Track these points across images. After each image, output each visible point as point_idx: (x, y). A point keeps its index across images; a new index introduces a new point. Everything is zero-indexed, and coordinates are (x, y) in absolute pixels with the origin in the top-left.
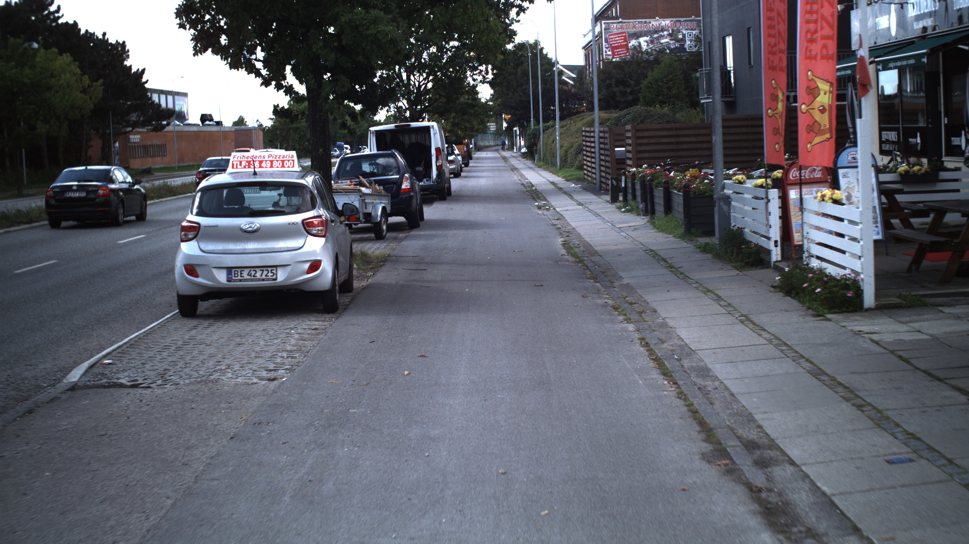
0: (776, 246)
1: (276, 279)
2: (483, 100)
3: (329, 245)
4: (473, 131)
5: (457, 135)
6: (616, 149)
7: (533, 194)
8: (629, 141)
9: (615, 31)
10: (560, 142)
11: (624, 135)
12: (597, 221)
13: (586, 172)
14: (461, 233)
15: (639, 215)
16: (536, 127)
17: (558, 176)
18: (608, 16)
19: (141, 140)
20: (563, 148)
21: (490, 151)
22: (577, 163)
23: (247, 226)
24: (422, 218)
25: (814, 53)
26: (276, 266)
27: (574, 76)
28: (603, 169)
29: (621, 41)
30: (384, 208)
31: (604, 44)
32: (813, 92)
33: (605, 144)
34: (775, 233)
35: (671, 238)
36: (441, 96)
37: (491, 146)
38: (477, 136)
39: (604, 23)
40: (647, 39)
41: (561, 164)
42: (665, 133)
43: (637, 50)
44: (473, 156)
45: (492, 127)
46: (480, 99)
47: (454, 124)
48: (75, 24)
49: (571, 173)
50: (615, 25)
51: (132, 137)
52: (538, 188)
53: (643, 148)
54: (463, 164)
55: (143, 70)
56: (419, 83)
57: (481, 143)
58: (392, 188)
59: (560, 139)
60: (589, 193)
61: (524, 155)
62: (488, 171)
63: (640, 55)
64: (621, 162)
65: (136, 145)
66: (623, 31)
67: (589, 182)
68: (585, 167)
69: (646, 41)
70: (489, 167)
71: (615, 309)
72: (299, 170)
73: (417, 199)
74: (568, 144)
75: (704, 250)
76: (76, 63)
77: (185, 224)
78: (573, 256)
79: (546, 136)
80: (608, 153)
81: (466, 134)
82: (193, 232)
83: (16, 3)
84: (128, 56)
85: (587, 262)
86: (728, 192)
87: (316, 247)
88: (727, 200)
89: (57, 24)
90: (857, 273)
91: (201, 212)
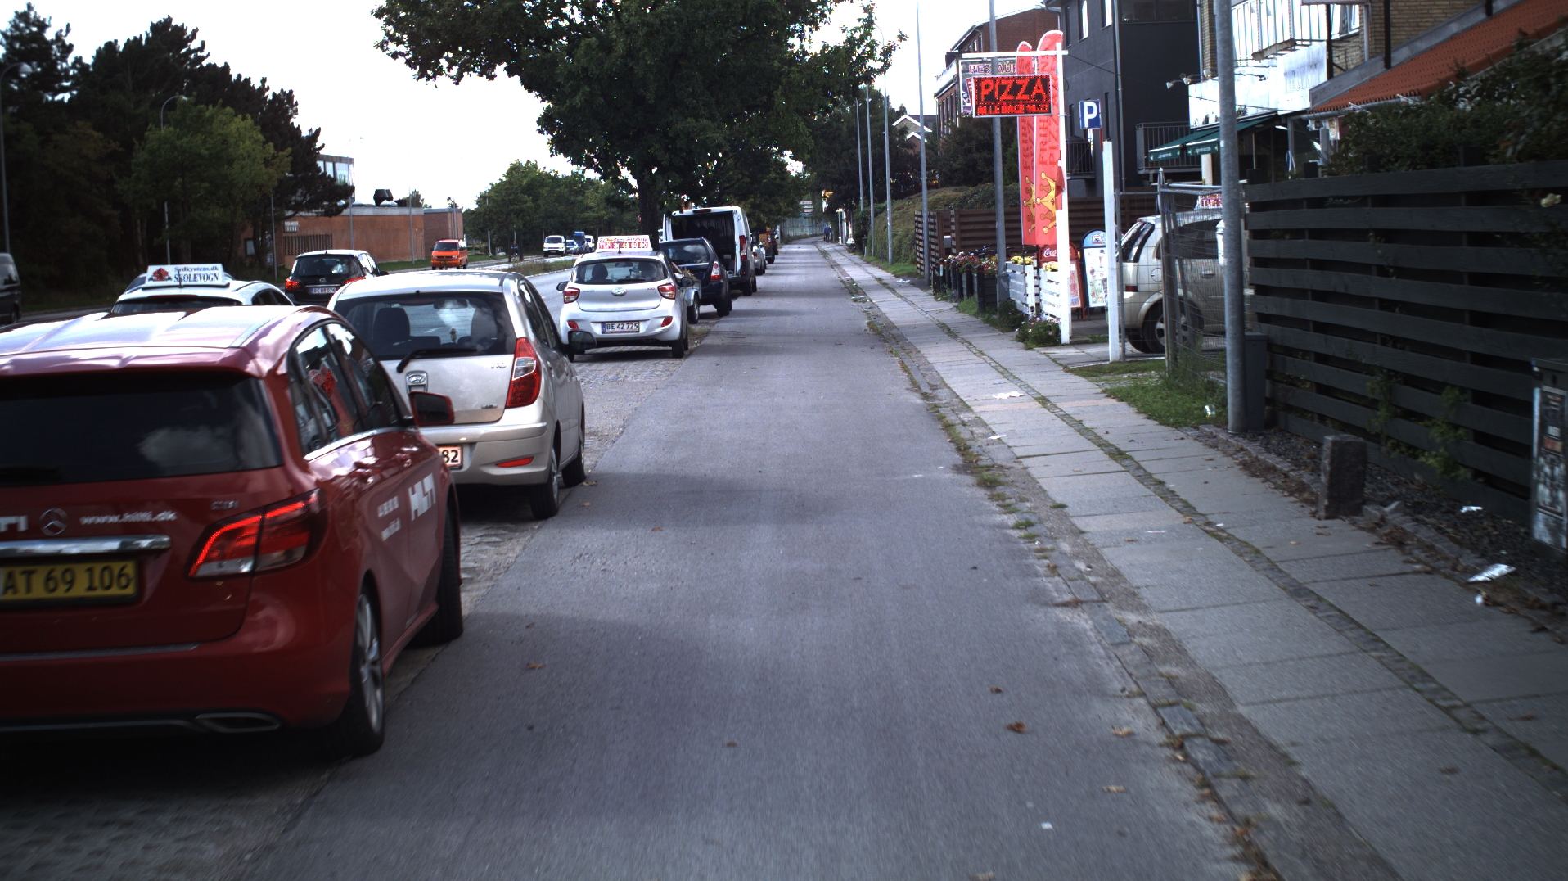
0: (1031, 311)
1: (638, 332)
2: (793, 174)
3: (678, 306)
4: (779, 214)
5: (759, 220)
6: (944, 237)
7: (852, 289)
8: (953, 228)
10: (892, 231)
11: (949, 220)
13: (919, 265)
16: (866, 209)
17: (888, 272)
19: (300, 228)
20: (897, 237)
21: (808, 243)
22: (912, 256)
24: (731, 308)
26: (638, 321)
27: (929, 131)
28: (932, 259)
30: (696, 293)
33: (934, 230)
34: (1031, 299)
35: (966, 317)
36: (743, 175)
37: (806, 237)
38: (784, 221)
39: (962, 63)
41: (893, 257)
42: (980, 219)
44: (779, 250)
45: (807, 206)
46: (789, 172)
47: (754, 206)
48: (226, 67)
49: (903, 268)
50: (976, 66)
51: (288, 224)
52: (859, 285)
53: (968, 235)
55: (318, 131)
57: (791, 233)
58: (702, 275)
59: (892, 225)
60: (915, 288)
61: (851, 249)
62: (800, 268)
64: (946, 252)
65: (293, 235)
67: (923, 277)
68: (918, 259)
70: (800, 263)
71: (891, 352)
72: (651, 249)
73: (725, 290)
74: (900, 232)
75: (986, 321)
76: (259, 127)
77: (566, 290)
78: (874, 330)
79: (878, 221)
80: (937, 241)
81: (769, 218)
82: (575, 295)
83: (148, 39)
84: (296, 112)
85: (884, 333)
86: (1009, 271)
87: (668, 307)
88: (1007, 278)
89: (202, 66)
90: (1059, 319)
91: (580, 280)
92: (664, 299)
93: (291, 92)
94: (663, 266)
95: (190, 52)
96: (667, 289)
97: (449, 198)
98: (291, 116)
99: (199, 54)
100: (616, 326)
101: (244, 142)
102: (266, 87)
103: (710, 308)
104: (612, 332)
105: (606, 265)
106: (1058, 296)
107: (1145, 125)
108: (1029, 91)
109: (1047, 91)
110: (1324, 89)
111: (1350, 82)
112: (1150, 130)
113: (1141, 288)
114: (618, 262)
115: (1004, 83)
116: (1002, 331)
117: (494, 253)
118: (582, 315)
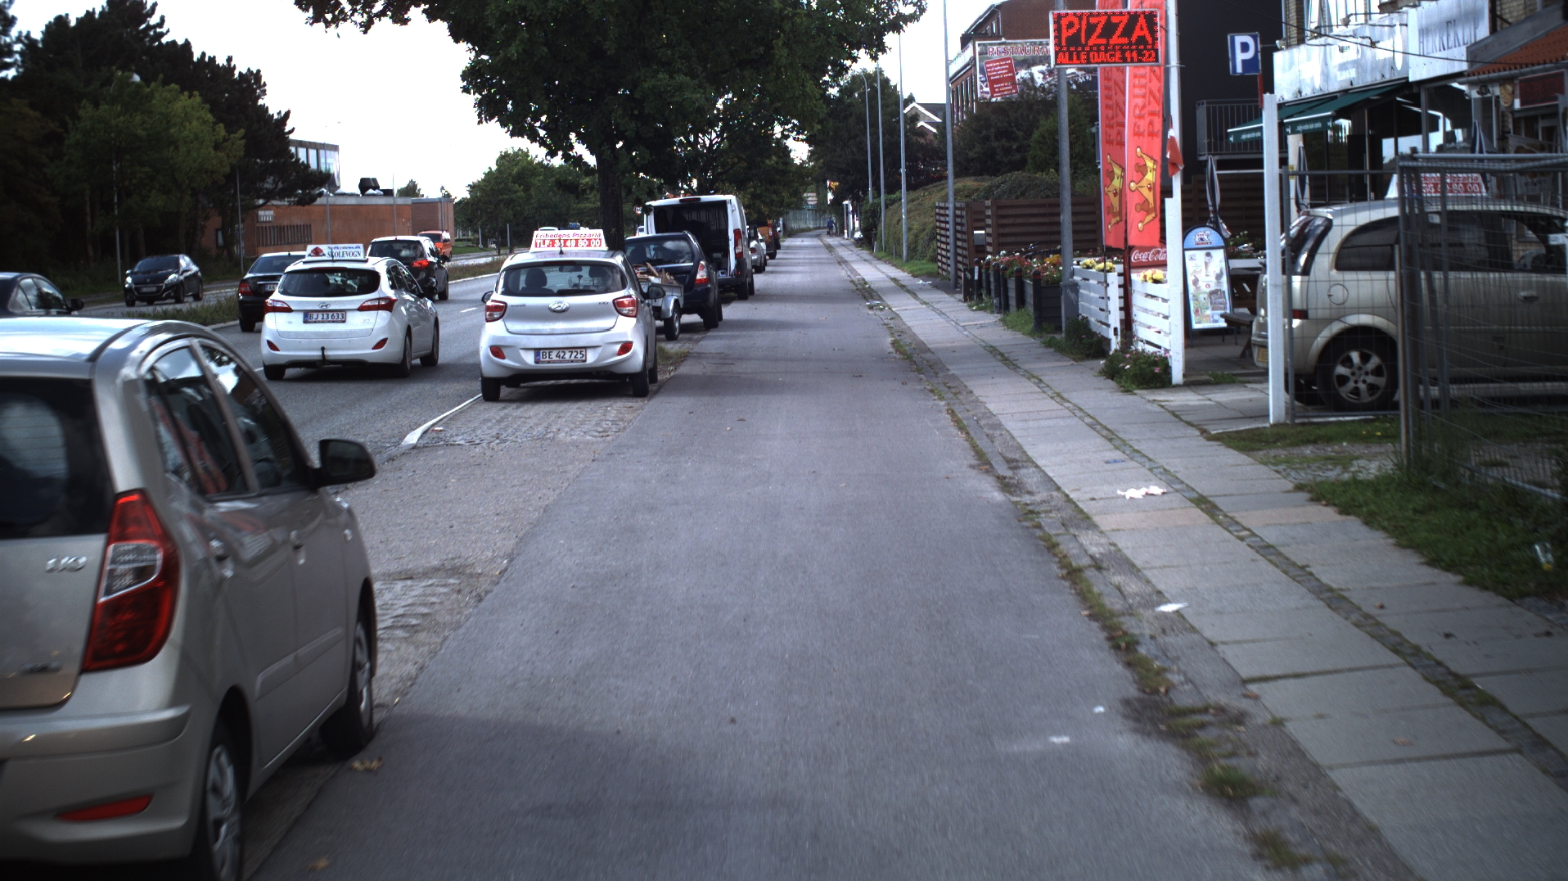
0: (1116, 334)
1: (585, 361)
2: (797, 162)
3: (641, 324)
4: (782, 206)
5: (759, 212)
6: (975, 232)
7: (865, 292)
8: (989, 221)
9: (996, 57)
10: (907, 224)
11: (983, 212)
12: (940, 320)
13: (940, 264)
14: (771, 333)
15: (992, 312)
16: (876, 201)
17: (903, 271)
18: (986, 33)
19: (275, 217)
20: (913, 232)
21: (811, 236)
22: (930, 253)
23: (556, 305)
24: (720, 318)
25: (1141, 130)
26: (585, 348)
27: (938, 120)
28: (960, 259)
29: (1003, 72)
30: (676, 302)
31: (978, 76)
32: (1142, 170)
33: (961, 224)
34: (1115, 318)
35: (1019, 335)
36: (740, 159)
37: (809, 230)
38: (787, 213)
39: (979, 45)
40: (1043, 68)
41: (908, 254)
42: (1035, 211)
43: (1028, 86)
44: (782, 244)
45: (811, 199)
46: (793, 160)
47: (754, 196)
48: (187, 44)
49: (921, 267)
50: (995, 48)
51: (261, 213)
52: (872, 286)
53: (1007, 230)
54: (767, 254)
55: (287, 114)
56: (711, 141)
57: (794, 225)
58: (685, 278)
59: (908, 218)
60: (939, 292)
61: (859, 243)
62: (804, 264)
63: (1032, 92)
64: (980, 250)
65: (268, 225)
66: (1008, 56)
67: (944, 278)
68: (939, 257)
69: (1042, 72)
70: (804, 259)
71: (932, 391)
72: (606, 249)
73: (714, 295)
74: (916, 226)
75: (1049, 344)
76: (208, 106)
77: (489, 303)
78: (901, 353)
79: (889, 214)
80: (965, 237)
81: (771, 210)
82: (499, 312)
83: (101, 13)
84: (264, 93)
85: (915, 358)
86: (1077, 278)
87: (626, 328)
88: (1075, 287)
89: (161, 43)
90: (1167, 351)
91: (507, 292)
92: (620, 317)
93: (259, 71)
94: (621, 272)
95: (149, 28)
96: (626, 302)
97: (443, 188)
98: (259, 97)
99: (158, 30)
100: (554, 355)
101: (190, 123)
102: (232, 65)
103: (695, 318)
104: (549, 362)
105: (545, 269)
106: (1166, 317)
107: (1208, 103)
108: (1128, 31)
109: (1153, 32)
110: (1486, 46)
111: (1518, 38)
112: (1214, 108)
113: (1311, 314)
114: (562, 265)
115: (1093, 20)
116: (1074, 360)
117: (485, 245)
118: (511, 339)
